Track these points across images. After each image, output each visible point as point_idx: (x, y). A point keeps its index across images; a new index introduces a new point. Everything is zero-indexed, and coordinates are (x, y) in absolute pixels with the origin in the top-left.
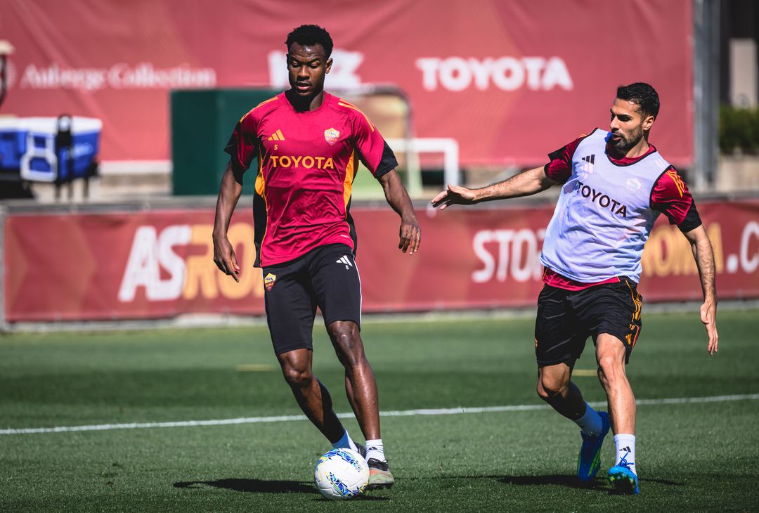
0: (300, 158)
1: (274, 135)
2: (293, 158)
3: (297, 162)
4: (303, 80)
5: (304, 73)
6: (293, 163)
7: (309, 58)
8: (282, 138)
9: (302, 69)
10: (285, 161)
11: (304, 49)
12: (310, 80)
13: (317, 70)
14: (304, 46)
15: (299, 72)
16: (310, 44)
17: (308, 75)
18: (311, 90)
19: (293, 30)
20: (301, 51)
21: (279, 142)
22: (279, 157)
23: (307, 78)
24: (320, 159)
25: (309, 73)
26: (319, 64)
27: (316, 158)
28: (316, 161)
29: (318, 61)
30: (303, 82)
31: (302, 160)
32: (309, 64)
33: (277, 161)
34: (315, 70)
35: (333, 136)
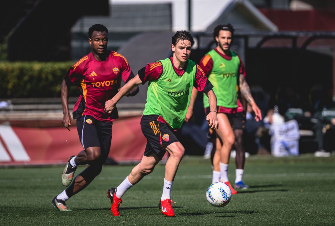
0: (104, 82)
1: (92, 74)
2: (101, 82)
3: (103, 84)
5: (101, 44)
6: (101, 85)
8: (96, 75)
10: (98, 84)
21: (94, 77)
22: (95, 83)
24: (112, 81)
27: (111, 81)
28: (111, 83)
31: (105, 83)
33: (94, 84)
35: (116, 71)
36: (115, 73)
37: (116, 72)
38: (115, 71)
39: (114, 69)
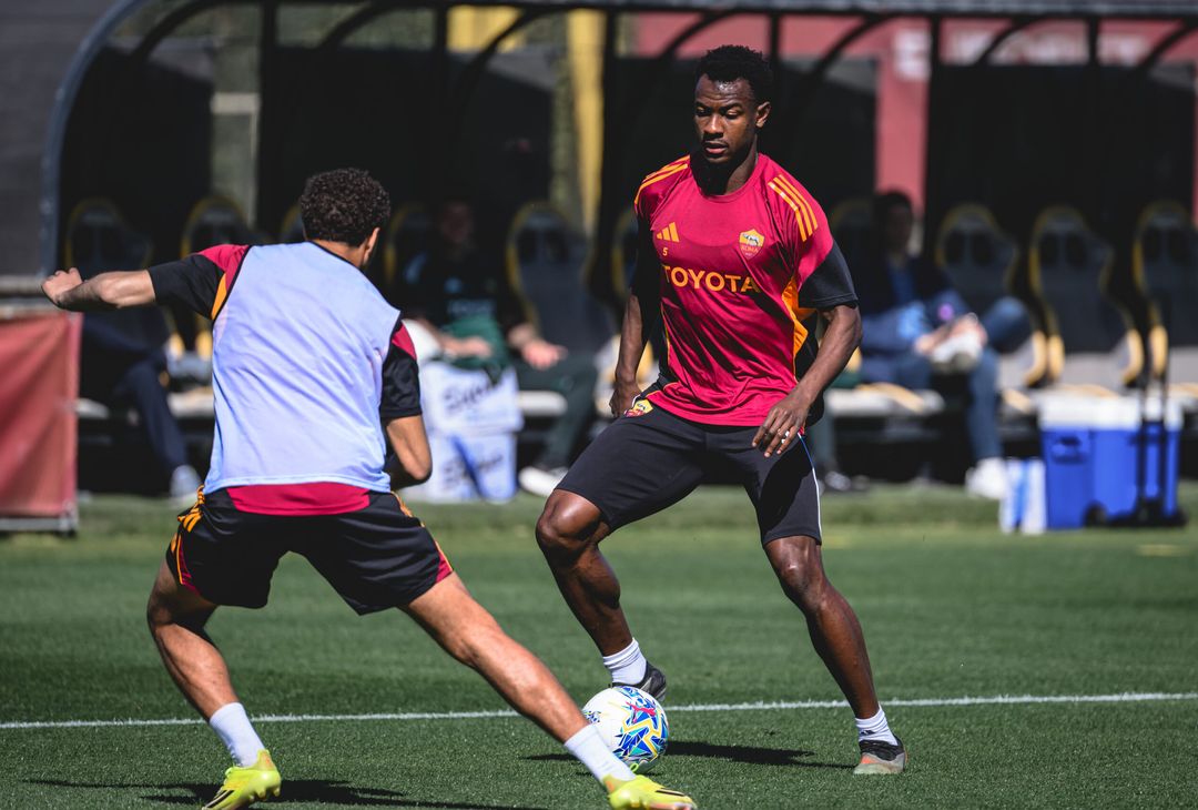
0: (702, 273)
1: (665, 232)
2: (692, 272)
3: (697, 280)
4: (713, 139)
5: (713, 128)
6: (690, 278)
7: (725, 103)
8: (675, 238)
9: (710, 120)
10: (680, 277)
11: (715, 87)
12: (725, 137)
13: (738, 122)
14: (717, 83)
15: (707, 124)
16: (727, 79)
17: (720, 130)
18: (728, 154)
19: (706, 53)
20: (710, 90)
22: (672, 269)
23: (719, 135)
24: (733, 278)
25: (724, 127)
26: (739, 114)
27: (728, 276)
28: (728, 282)
29: (738, 108)
30: (712, 142)
31: (705, 275)
32: (723, 111)
33: (669, 274)
34: (733, 121)
35: (754, 243)
36: (743, 248)
37: (749, 249)
38: (748, 242)
39: (747, 234)
